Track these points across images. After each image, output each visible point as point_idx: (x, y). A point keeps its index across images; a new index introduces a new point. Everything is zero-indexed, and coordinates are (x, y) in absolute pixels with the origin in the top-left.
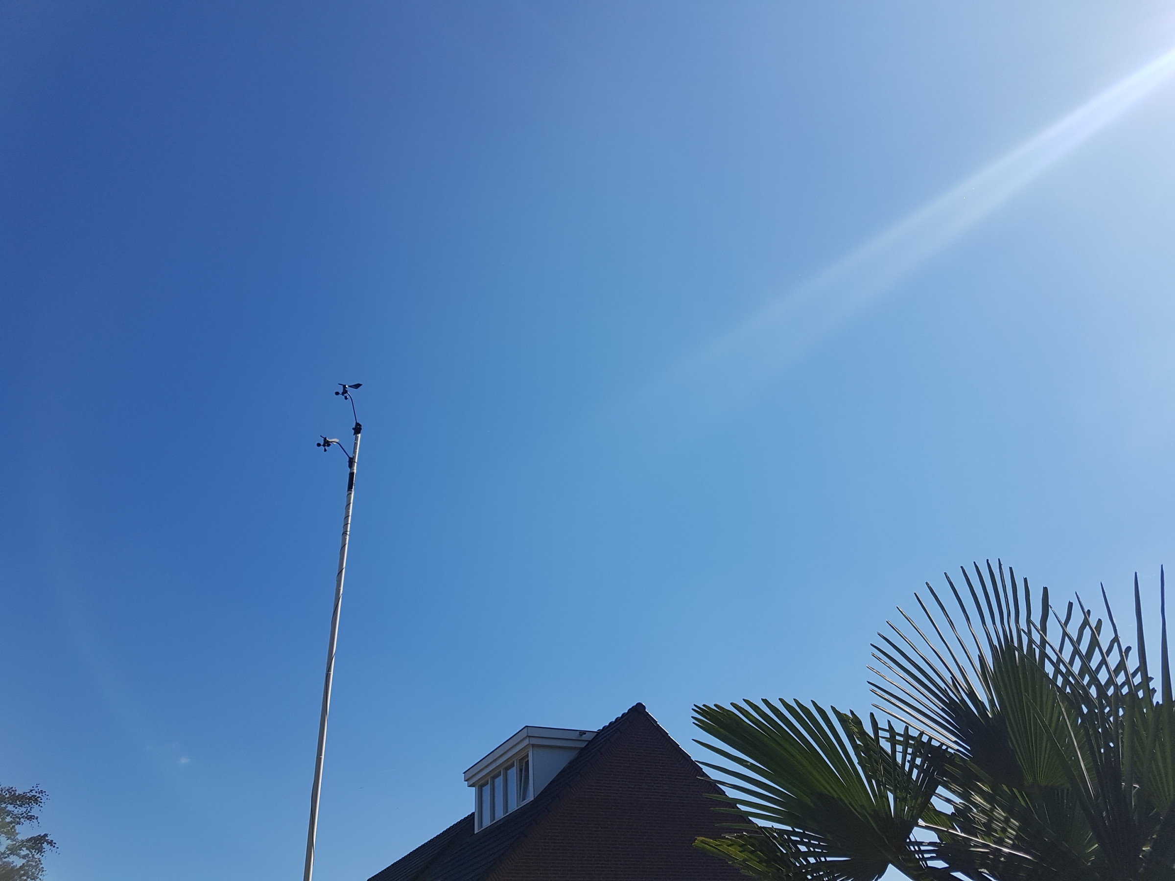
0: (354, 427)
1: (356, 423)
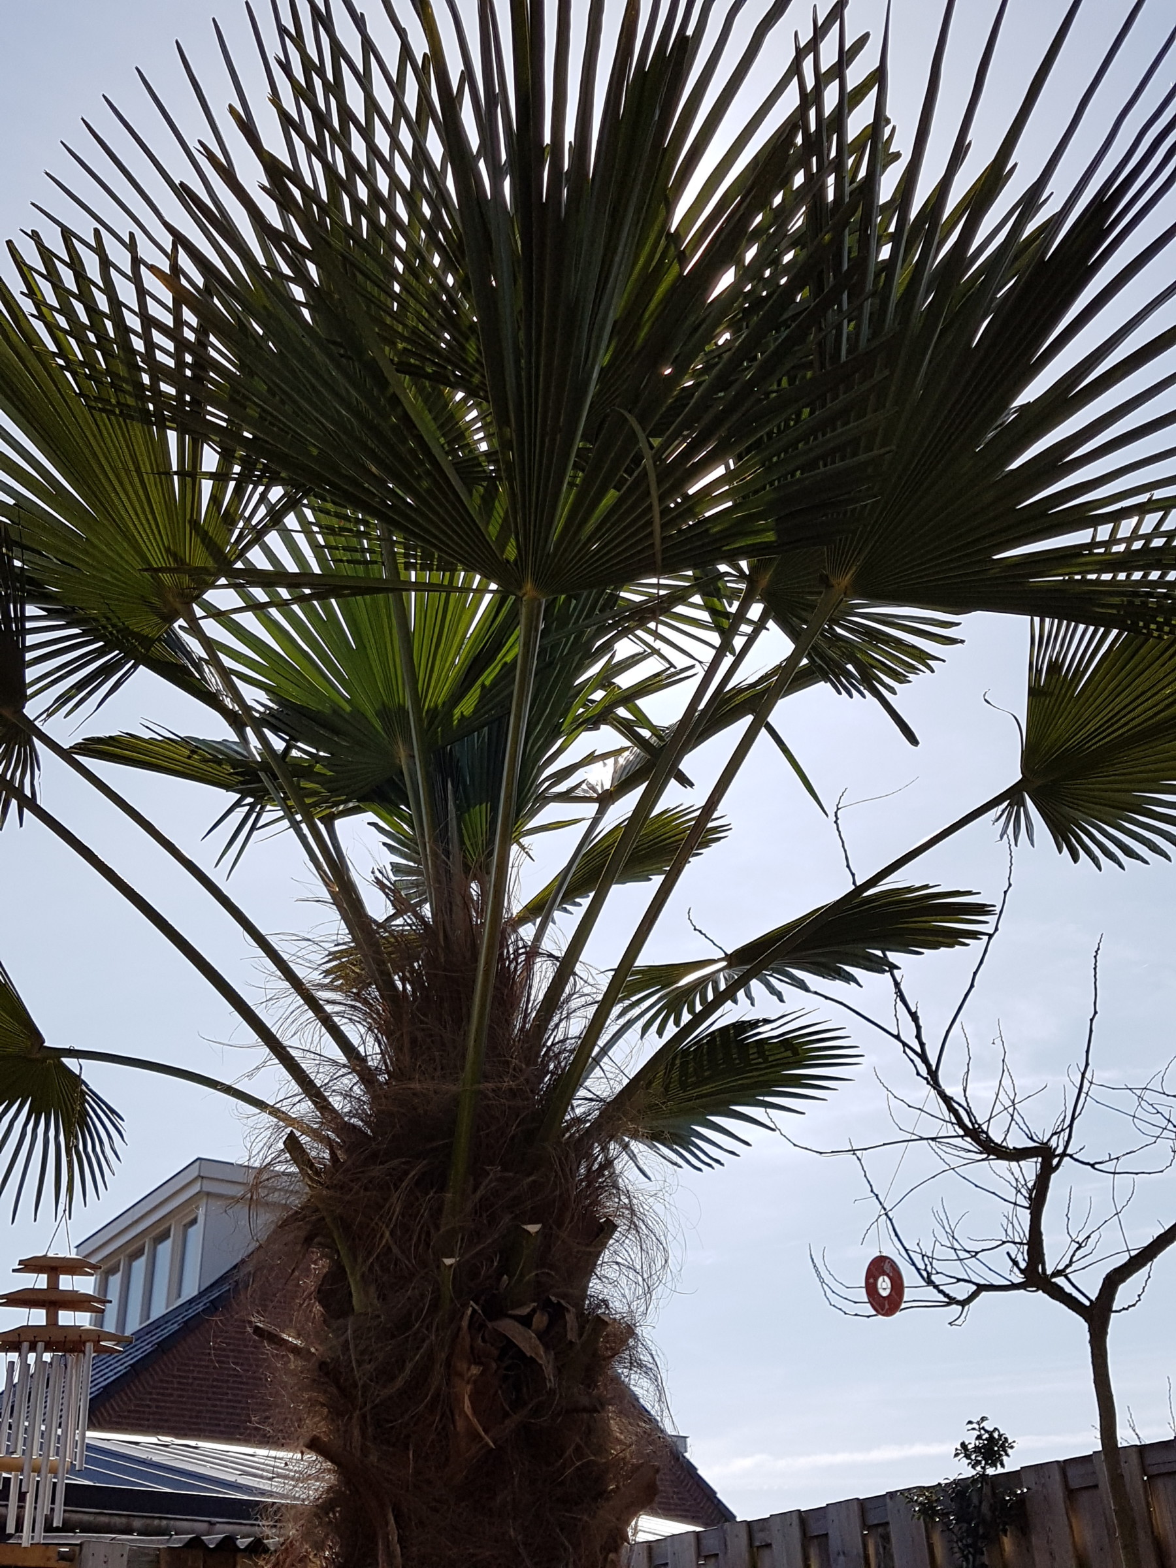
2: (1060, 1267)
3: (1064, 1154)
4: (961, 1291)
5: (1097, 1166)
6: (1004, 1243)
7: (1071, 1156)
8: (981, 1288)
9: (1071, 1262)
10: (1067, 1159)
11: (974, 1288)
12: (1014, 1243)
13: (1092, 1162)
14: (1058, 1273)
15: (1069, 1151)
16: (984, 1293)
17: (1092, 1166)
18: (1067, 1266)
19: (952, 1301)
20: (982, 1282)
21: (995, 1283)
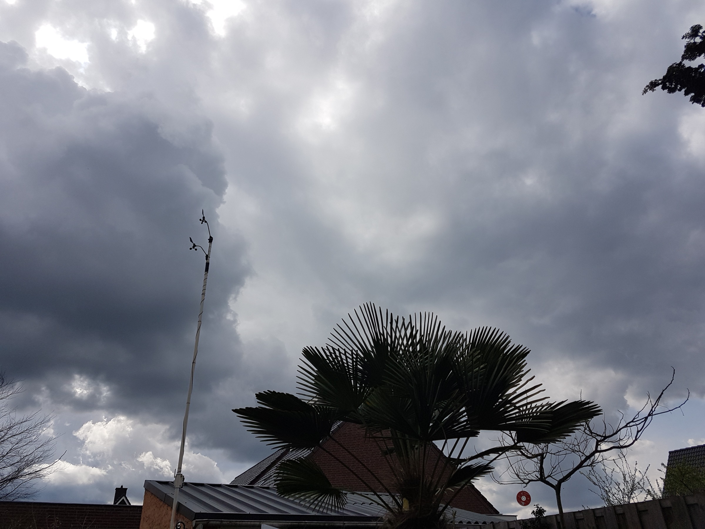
0: (209, 238)
1: (211, 237)
2: (549, 475)
3: (547, 452)
4: (526, 481)
5: (555, 454)
6: (534, 472)
7: (549, 453)
8: (530, 481)
9: (552, 473)
10: (548, 453)
11: (528, 481)
12: (537, 471)
13: (554, 453)
14: (548, 476)
15: (548, 451)
16: (531, 482)
17: (554, 454)
18: (551, 474)
19: (524, 483)
20: (530, 479)
21: (533, 479)
